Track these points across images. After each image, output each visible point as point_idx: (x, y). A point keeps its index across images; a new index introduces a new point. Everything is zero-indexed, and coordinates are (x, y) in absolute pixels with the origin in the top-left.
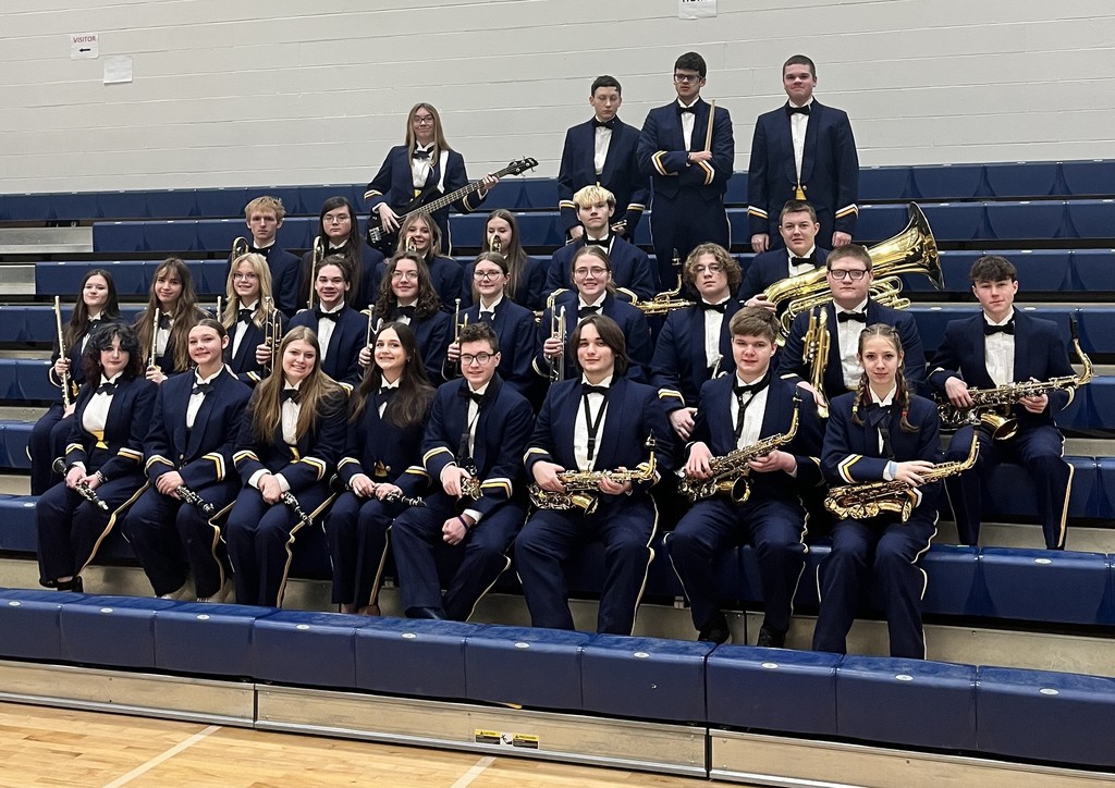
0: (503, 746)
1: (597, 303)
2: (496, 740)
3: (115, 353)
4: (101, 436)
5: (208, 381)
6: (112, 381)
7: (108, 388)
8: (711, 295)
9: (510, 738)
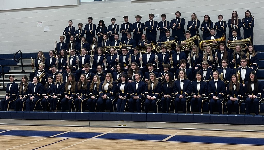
0: (122, 126)
1: (85, 55)
2: (121, 126)
3: (123, 78)
4: (123, 91)
5: (138, 82)
6: (124, 82)
7: (123, 84)
8: (99, 54)
9: (123, 125)
